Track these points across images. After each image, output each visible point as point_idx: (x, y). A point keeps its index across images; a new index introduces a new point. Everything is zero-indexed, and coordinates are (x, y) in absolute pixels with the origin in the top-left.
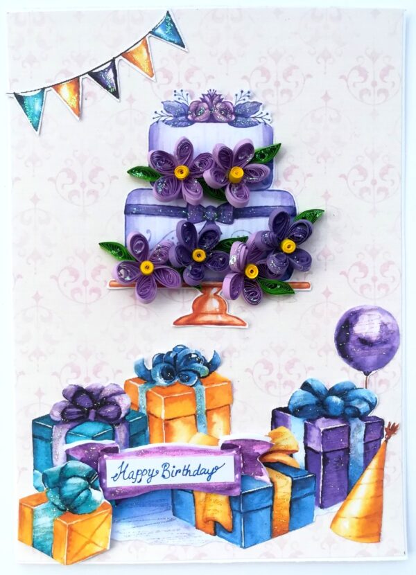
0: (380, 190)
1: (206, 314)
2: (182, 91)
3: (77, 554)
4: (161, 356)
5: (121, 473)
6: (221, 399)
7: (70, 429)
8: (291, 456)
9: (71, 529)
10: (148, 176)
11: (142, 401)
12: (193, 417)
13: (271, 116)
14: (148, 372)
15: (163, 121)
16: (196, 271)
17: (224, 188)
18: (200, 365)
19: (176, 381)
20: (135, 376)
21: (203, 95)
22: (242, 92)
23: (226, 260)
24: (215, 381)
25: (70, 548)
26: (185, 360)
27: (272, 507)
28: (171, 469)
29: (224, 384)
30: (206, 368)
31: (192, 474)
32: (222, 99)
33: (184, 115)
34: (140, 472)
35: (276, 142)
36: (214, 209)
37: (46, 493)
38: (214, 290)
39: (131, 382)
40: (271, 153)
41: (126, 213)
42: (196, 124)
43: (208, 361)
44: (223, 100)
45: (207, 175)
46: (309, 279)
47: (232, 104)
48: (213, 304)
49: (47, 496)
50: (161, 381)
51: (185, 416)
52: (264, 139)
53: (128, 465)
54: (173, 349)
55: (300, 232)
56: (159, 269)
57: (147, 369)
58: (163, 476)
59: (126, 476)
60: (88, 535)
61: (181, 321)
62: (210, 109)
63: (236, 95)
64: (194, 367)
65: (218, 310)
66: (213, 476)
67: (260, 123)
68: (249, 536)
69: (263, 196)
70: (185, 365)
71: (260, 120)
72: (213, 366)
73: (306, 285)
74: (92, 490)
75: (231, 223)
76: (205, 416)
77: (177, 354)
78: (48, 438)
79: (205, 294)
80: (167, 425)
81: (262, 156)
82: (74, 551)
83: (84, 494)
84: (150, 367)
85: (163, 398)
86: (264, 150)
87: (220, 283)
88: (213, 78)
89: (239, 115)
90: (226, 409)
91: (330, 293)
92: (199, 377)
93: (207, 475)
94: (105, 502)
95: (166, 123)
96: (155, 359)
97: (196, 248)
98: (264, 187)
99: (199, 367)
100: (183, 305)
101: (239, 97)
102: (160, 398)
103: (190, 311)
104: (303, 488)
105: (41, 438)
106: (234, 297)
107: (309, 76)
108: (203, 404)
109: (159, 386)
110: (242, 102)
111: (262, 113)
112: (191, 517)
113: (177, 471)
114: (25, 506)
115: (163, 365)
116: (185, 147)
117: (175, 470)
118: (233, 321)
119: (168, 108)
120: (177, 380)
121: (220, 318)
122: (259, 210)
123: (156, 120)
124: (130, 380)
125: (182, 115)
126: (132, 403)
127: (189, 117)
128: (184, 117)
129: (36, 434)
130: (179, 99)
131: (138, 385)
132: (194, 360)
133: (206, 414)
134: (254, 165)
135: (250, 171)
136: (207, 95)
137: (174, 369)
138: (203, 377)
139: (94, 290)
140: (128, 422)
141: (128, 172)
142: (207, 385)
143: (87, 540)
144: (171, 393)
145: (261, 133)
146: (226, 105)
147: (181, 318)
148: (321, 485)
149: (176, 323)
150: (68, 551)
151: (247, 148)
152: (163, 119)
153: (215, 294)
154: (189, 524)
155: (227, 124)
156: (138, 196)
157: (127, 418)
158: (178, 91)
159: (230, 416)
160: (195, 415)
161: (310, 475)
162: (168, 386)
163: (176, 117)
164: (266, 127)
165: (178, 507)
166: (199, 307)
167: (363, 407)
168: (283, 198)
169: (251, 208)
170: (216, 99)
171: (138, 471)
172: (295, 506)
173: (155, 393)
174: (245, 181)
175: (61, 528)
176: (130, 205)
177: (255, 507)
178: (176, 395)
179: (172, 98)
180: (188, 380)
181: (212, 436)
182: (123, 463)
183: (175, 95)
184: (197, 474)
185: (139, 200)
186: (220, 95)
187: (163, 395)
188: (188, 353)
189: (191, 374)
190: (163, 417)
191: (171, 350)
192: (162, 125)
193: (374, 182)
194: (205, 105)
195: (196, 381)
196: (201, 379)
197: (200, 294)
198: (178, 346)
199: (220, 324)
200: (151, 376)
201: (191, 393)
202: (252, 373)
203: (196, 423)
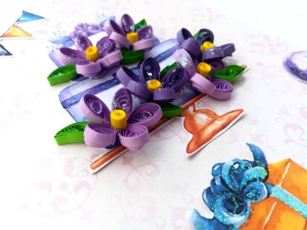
1: (204, 128)
2: (59, 31)
4: (208, 191)
14: (214, 221)
18: (251, 169)
19: (250, 205)
21: (75, 28)
22: (98, 16)
24: (279, 172)
26: (233, 177)
29: (288, 167)
30: (258, 168)
32: (89, 25)
38: (191, 109)
41: (65, 107)
43: (252, 160)
47: (97, 24)
48: (202, 118)
50: (237, 219)
54: (213, 175)
57: (209, 220)
61: (192, 147)
62: (84, 31)
64: (249, 176)
65: (210, 119)
70: (239, 182)
72: (259, 159)
77: (221, 177)
79: (186, 116)
84: (210, 215)
91: (261, 63)
92: (264, 181)
96: (206, 200)
97: (146, 82)
99: (253, 172)
100: (178, 137)
101: (99, 19)
103: (191, 136)
109: (242, 227)
115: (220, 200)
118: (231, 116)
120: (249, 203)
121: (219, 123)
123: (51, 51)
125: (67, 41)
128: (70, 42)
130: (59, 35)
132: (241, 170)
136: (78, 27)
138: (267, 178)
139: (78, 187)
142: (278, 182)
144: (261, 223)
146: (94, 26)
147: (188, 146)
149: (189, 151)
152: (55, 48)
156: (68, 92)
158: (56, 32)
162: (250, 217)
163: (65, 44)
166: (192, 127)
168: (173, 42)
169: (160, 55)
176: (65, 101)
178: (268, 219)
180: (258, 194)
183: (55, 35)
185: (71, 94)
186: (86, 24)
188: (229, 167)
189: (253, 185)
191: (212, 177)
194: (81, 31)
195: (265, 187)
196: (267, 181)
197: (183, 119)
198: (213, 168)
199: (224, 126)
200: (222, 223)
201: (275, 203)
202: (292, 141)
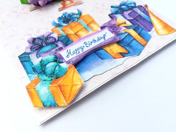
1: (68, 5)
3: (70, 96)
4: (60, 18)
5: (69, 54)
7: (37, 53)
8: (125, 24)
9: (60, 86)
11: (62, 32)
12: (84, 29)
24: (83, 17)
25: (65, 95)
26: (69, 16)
27: (134, 39)
28: (88, 43)
29: (87, 16)
30: (78, 15)
31: (97, 41)
34: (77, 50)
37: (38, 77)
39: (54, 29)
43: (77, 13)
48: (68, 2)
49: (39, 78)
51: (81, 29)
53: (70, 50)
54: (63, 14)
58: (87, 47)
59: (72, 54)
60: (70, 83)
65: (71, 3)
66: (105, 38)
68: (136, 50)
72: (80, 14)
74: (60, 64)
77: (65, 15)
78: (28, 60)
80: (76, 35)
82: (68, 95)
83: (57, 68)
84: (58, 23)
85: (69, 28)
90: (93, 22)
93: (103, 39)
94: (69, 66)
96: (58, 19)
103: (62, 6)
104: (138, 29)
105: (25, 61)
108: (85, 24)
112: (110, 57)
113: (91, 43)
114: (30, 88)
115: (62, 20)
117: (90, 42)
118: (77, 3)
120: (70, 22)
121: (73, 4)
126: (58, 35)
129: (22, 61)
131: (57, 29)
132: (72, 15)
133: (88, 26)
140: (60, 40)
142: (81, 19)
143: (71, 86)
144: (71, 26)
148: (142, 26)
150: (64, 97)
154: (111, 59)
157: (59, 39)
161: (136, 26)
162: (68, 25)
165: (101, 56)
166: (64, 4)
167: (133, 5)
171: (76, 50)
172: (141, 35)
173: (65, 28)
175: (54, 89)
177: (129, 42)
178: (73, 26)
180: (74, 20)
181: (95, 31)
182: (67, 50)
184: (99, 40)
190: (73, 33)
195: (77, 20)
196: (79, 18)
197: (62, 2)
199: (74, 5)
200: (60, 25)
201: (78, 23)
203: (87, 30)
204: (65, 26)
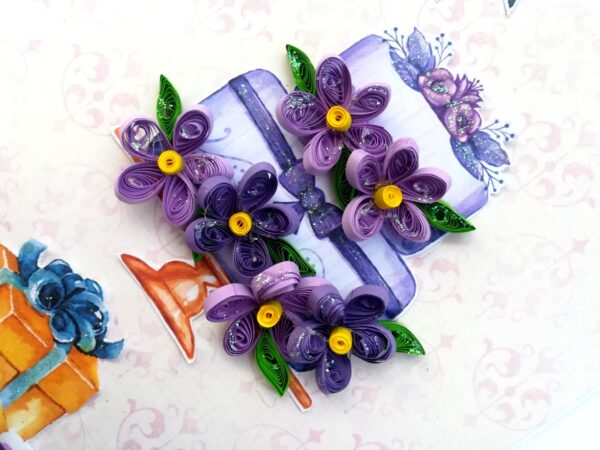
0: (506, 407)
1: (169, 291)
2: (450, 44)
4: (66, 269)
6: (65, 396)
10: (302, 77)
12: (15, 373)
13: (502, 189)
14: (33, 267)
15: (391, 48)
16: (213, 235)
17: (358, 193)
18: (93, 333)
19: (48, 313)
20: (16, 252)
21: (465, 77)
22: (507, 126)
23: (259, 267)
24: (84, 368)
26: (84, 305)
29: (89, 383)
30: (94, 343)
32: (478, 106)
33: (420, 71)
35: (471, 220)
36: (322, 199)
38: (210, 279)
39: (4, 252)
40: (452, 224)
41: (232, 83)
42: (419, 95)
43: (105, 340)
44: (476, 109)
45: (358, 157)
46: (317, 398)
47: (480, 124)
48: (189, 291)
50: (33, 294)
51: (8, 361)
52: (464, 201)
54: (87, 280)
55: (372, 345)
56: (183, 182)
57: (36, 262)
61: (135, 264)
62: (453, 98)
63: (497, 122)
64: (85, 325)
65: (186, 304)
67: (482, 179)
69: (387, 255)
70: (78, 311)
71: (486, 178)
72: (103, 350)
73: (307, 401)
75: (319, 236)
76: (27, 387)
77: (84, 289)
79: (196, 269)
81: (440, 216)
84: (41, 265)
85: (11, 312)
86: (450, 210)
87: (227, 280)
88: (497, 74)
89: (471, 144)
90: (57, 411)
91: (318, 440)
92: (75, 343)
95: (391, 53)
96: (56, 263)
97: (249, 212)
98: (398, 247)
99: (88, 333)
100: (159, 249)
101: (496, 126)
102: (10, 308)
103: (157, 266)
106: (212, 315)
107: (592, 202)
108: (42, 374)
109: (24, 296)
110: (493, 136)
111: (497, 173)
115: (57, 280)
116: (377, 98)
118: (184, 335)
119: (413, 42)
120: (51, 314)
121: (176, 315)
122: (363, 261)
123: (386, 37)
124: (6, 249)
125: (417, 66)
127: (422, 79)
128: (416, 72)
130: (437, 48)
131: (6, 266)
132: (93, 318)
133: (31, 388)
134: (419, 213)
135: (408, 213)
136: (468, 82)
137: (62, 299)
138: (78, 348)
141: (287, 46)
142: (71, 360)
144: (26, 319)
145: (469, 192)
146: (472, 117)
147: (138, 260)
149: (126, 258)
151: (437, 186)
152: (394, 45)
153: (206, 284)
155: (449, 136)
156: (266, 84)
158: (446, 40)
159: (51, 423)
160: (19, 373)
162: (33, 308)
163: (409, 61)
164: (482, 192)
166: (171, 273)
168: (403, 283)
169: (359, 249)
170: (472, 98)
173: (11, 297)
174: (389, 215)
176: (246, 81)
178: (29, 329)
179: (430, 38)
180: (61, 329)
181: (5, 418)
183: (438, 39)
185: (262, 88)
186: (480, 100)
187: (15, 310)
188: (97, 304)
189: (71, 327)
191: (84, 278)
192: (385, 49)
193: (510, 392)
194: (453, 89)
195: (66, 341)
196: (74, 348)
197: (191, 262)
198: (96, 283)
199: (169, 321)
200: (31, 275)
201: (46, 346)
202: (132, 411)
203: (8, 384)
204: (25, 297)
